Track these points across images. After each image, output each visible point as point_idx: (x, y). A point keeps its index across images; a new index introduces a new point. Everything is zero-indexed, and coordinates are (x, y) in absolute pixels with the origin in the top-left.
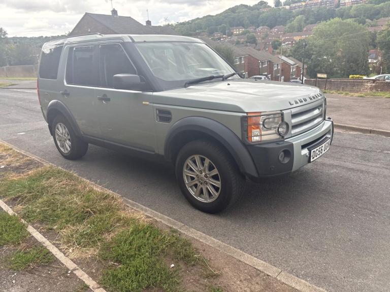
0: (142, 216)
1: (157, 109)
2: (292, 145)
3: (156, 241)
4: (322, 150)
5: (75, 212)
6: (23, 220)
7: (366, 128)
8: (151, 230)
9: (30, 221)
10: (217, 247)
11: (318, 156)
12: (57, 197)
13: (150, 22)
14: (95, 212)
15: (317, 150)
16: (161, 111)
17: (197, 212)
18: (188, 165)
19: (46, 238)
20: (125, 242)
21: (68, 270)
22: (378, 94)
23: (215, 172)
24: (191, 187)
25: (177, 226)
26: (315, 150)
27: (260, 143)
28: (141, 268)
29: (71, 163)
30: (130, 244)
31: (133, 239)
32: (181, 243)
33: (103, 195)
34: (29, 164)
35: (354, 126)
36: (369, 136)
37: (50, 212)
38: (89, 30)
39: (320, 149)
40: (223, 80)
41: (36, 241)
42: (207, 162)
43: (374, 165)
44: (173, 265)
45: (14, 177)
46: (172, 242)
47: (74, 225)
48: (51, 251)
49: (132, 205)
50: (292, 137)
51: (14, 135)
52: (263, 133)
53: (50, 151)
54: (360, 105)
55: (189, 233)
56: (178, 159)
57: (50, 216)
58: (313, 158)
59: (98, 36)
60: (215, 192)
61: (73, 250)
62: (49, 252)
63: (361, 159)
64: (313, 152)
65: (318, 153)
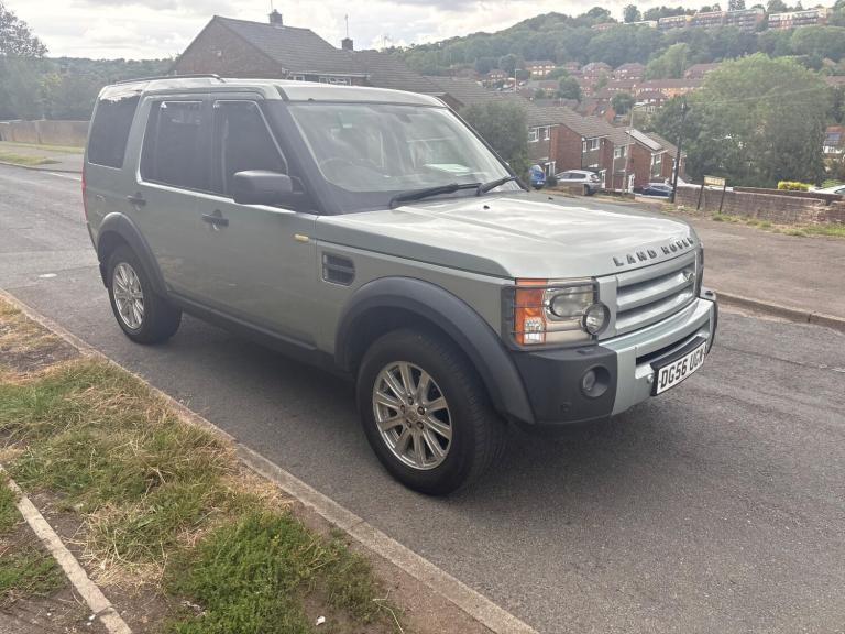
0: (273, 491)
1: (324, 253)
2: (614, 356)
3: (292, 557)
4: (684, 367)
5: (127, 473)
6: (13, 485)
7: (800, 310)
8: (287, 529)
9: (27, 486)
10: (427, 579)
11: (675, 382)
12: (94, 433)
13: (352, 41)
14: (168, 478)
15: (673, 368)
16: (333, 259)
17: (398, 489)
18: (383, 382)
19: (55, 530)
20: (224, 554)
21: (90, 611)
22: (837, 231)
23: (441, 403)
24: (388, 431)
25: (348, 522)
26: (668, 367)
27: (541, 347)
28: (248, 624)
29: (141, 350)
30: (235, 561)
31: (242, 549)
32: (348, 565)
33: (195, 435)
34: (50, 350)
35: (773, 305)
36: (804, 328)
37: (72, 469)
38: (220, 54)
39: (681, 367)
40: (478, 195)
41: (32, 535)
42: (425, 378)
43: (810, 399)
44: (322, 620)
45: (12, 378)
46: (327, 561)
47: (119, 503)
48: (60, 562)
49: (257, 463)
50: (616, 337)
51: (32, 279)
52: (550, 325)
53: (101, 321)
54: (792, 255)
55: (369, 542)
56: (363, 366)
57: (72, 477)
58: (663, 386)
59: (214, 82)
60: (439, 449)
61: (108, 565)
62: (55, 566)
63: (781, 385)
64: (664, 373)
65: (674, 375)
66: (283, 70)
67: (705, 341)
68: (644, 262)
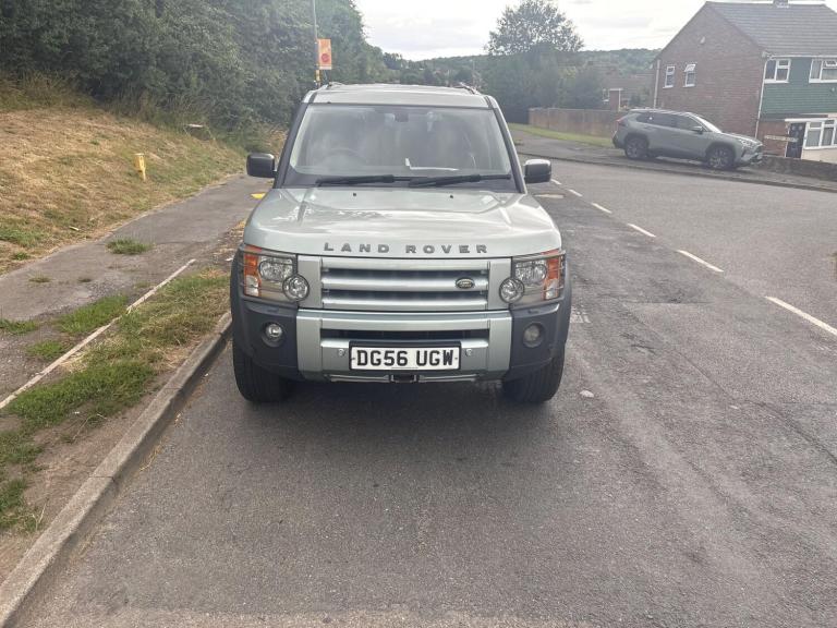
4: (401, 357)
6: (119, 318)
9: (118, 321)
11: (383, 366)
15: (375, 351)
19: (92, 340)
21: (41, 372)
26: (367, 349)
27: (257, 299)
39: (395, 356)
44: (77, 413)
48: (69, 351)
50: (322, 309)
64: (359, 352)
65: (380, 360)
66: (764, 54)
67: (460, 347)
68: (364, 254)
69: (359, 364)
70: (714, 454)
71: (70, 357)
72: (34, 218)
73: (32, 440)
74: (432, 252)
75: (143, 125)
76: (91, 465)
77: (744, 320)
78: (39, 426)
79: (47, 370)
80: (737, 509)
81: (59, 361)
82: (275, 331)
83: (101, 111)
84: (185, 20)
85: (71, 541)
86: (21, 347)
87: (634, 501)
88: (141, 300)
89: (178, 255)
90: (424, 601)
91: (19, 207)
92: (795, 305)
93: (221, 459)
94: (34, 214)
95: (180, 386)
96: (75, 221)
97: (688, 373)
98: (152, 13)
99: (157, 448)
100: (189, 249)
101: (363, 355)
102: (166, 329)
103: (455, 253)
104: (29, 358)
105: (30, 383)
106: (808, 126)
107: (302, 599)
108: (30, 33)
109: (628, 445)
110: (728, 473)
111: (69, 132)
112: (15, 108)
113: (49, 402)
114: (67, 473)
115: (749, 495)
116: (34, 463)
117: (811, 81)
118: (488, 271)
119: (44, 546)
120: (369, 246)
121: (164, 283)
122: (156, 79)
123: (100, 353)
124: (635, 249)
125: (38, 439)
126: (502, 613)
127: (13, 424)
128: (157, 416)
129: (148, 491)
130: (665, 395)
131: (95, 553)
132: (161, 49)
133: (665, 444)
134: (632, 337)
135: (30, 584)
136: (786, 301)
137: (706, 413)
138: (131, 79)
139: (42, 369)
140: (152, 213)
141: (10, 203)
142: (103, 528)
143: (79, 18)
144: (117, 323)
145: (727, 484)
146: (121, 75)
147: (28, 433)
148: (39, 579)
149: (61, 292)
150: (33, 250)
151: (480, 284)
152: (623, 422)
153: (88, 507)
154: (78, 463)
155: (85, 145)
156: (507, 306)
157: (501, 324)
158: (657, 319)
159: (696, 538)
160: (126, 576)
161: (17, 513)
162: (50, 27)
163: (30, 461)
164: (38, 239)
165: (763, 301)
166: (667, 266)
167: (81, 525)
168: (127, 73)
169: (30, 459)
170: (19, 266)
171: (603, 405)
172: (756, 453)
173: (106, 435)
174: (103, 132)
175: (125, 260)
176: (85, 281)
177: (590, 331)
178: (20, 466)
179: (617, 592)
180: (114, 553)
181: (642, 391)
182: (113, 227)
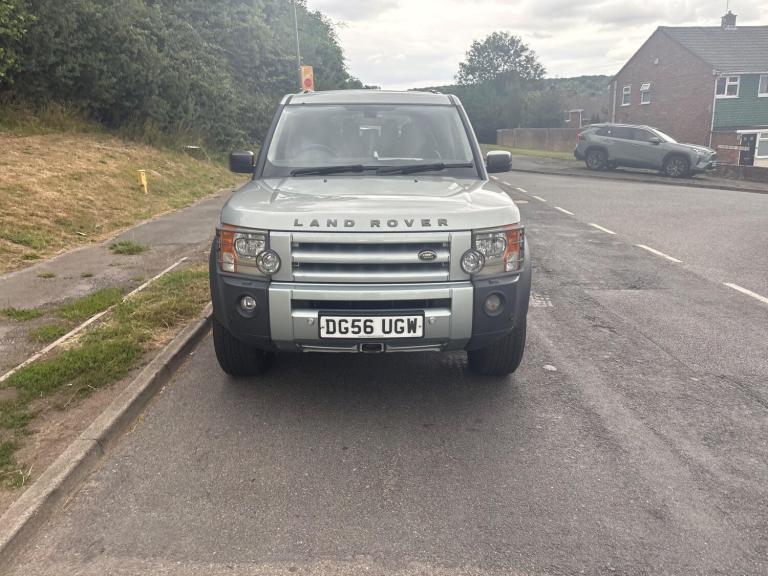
4: (367, 326)
11: (351, 335)
15: (343, 320)
26: (335, 318)
27: (232, 274)
50: (293, 282)
52: (239, 260)
64: (328, 321)
65: (347, 328)
66: (714, 72)
67: (423, 315)
68: (332, 228)
69: (328, 332)
70: (675, 421)
71: (67, 339)
72: (45, 225)
73: (26, 409)
74: (395, 226)
75: (147, 148)
76: (78, 429)
77: (702, 303)
78: (35, 396)
79: (46, 349)
80: (699, 471)
81: (57, 342)
82: (249, 303)
83: (110, 136)
84: (184, 54)
85: (55, 495)
86: (25, 332)
87: (596, 462)
88: (135, 291)
89: (172, 254)
90: (387, 553)
91: (32, 215)
92: (752, 289)
93: (200, 426)
94: (45, 221)
95: (165, 362)
96: (82, 227)
97: (648, 349)
98: (154, 49)
99: (142, 416)
100: (182, 249)
101: (331, 324)
102: (156, 314)
103: (417, 226)
104: (31, 339)
105: (29, 361)
106: (759, 136)
107: (270, 550)
108: (47, 68)
109: (589, 412)
110: (688, 438)
111: (80, 152)
112: (32, 133)
113: (44, 375)
114: (56, 436)
115: (711, 457)
116: (26, 427)
117: (760, 95)
118: (449, 243)
119: (29, 499)
120: (336, 222)
121: (157, 277)
122: (158, 107)
123: (96, 334)
124: (596, 244)
125: (32, 407)
126: (465, 564)
127: (11, 394)
128: (142, 387)
129: (131, 453)
130: (626, 369)
131: (77, 507)
132: (162, 80)
133: (627, 412)
134: (594, 319)
135: (12, 532)
136: (744, 287)
137: (668, 384)
138: (136, 108)
139: (41, 348)
140: (151, 220)
141: (24, 212)
142: (86, 485)
143: (90, 54)
144: (113, 310)
145: (688, 448)
146: (128, 104)
147: (24, 402)
148: (21, 529)
149: (65, 286)
150: (43, 251)
151: (442, 256)
152: (586, 392)
153: (73, 465)
154: (67, 428)
155: (95, 164)
156: (468, 277)
157: (463, 294)
158: (617, 303)
159: (659, 496)
160: (105, 528)
161: (7, 470)
162: (64, 62)
163: (23, 425)
164: (47, 242)
165: (720, 287)
166: (627, 258)
167: (66, 480)
168: (133, 102)
169: (23, 424)
170: (30, 265)
171: (565, 377)
172: (716, 420)
173: (94, 404)
174: (110, 153)
175: (124, 259)
176: (87, 276)
177: (553, 314)
178: (13, 430)
179: (579, 546)
180: (94, 508)
181: (603, 364)
182: (116, 232)
